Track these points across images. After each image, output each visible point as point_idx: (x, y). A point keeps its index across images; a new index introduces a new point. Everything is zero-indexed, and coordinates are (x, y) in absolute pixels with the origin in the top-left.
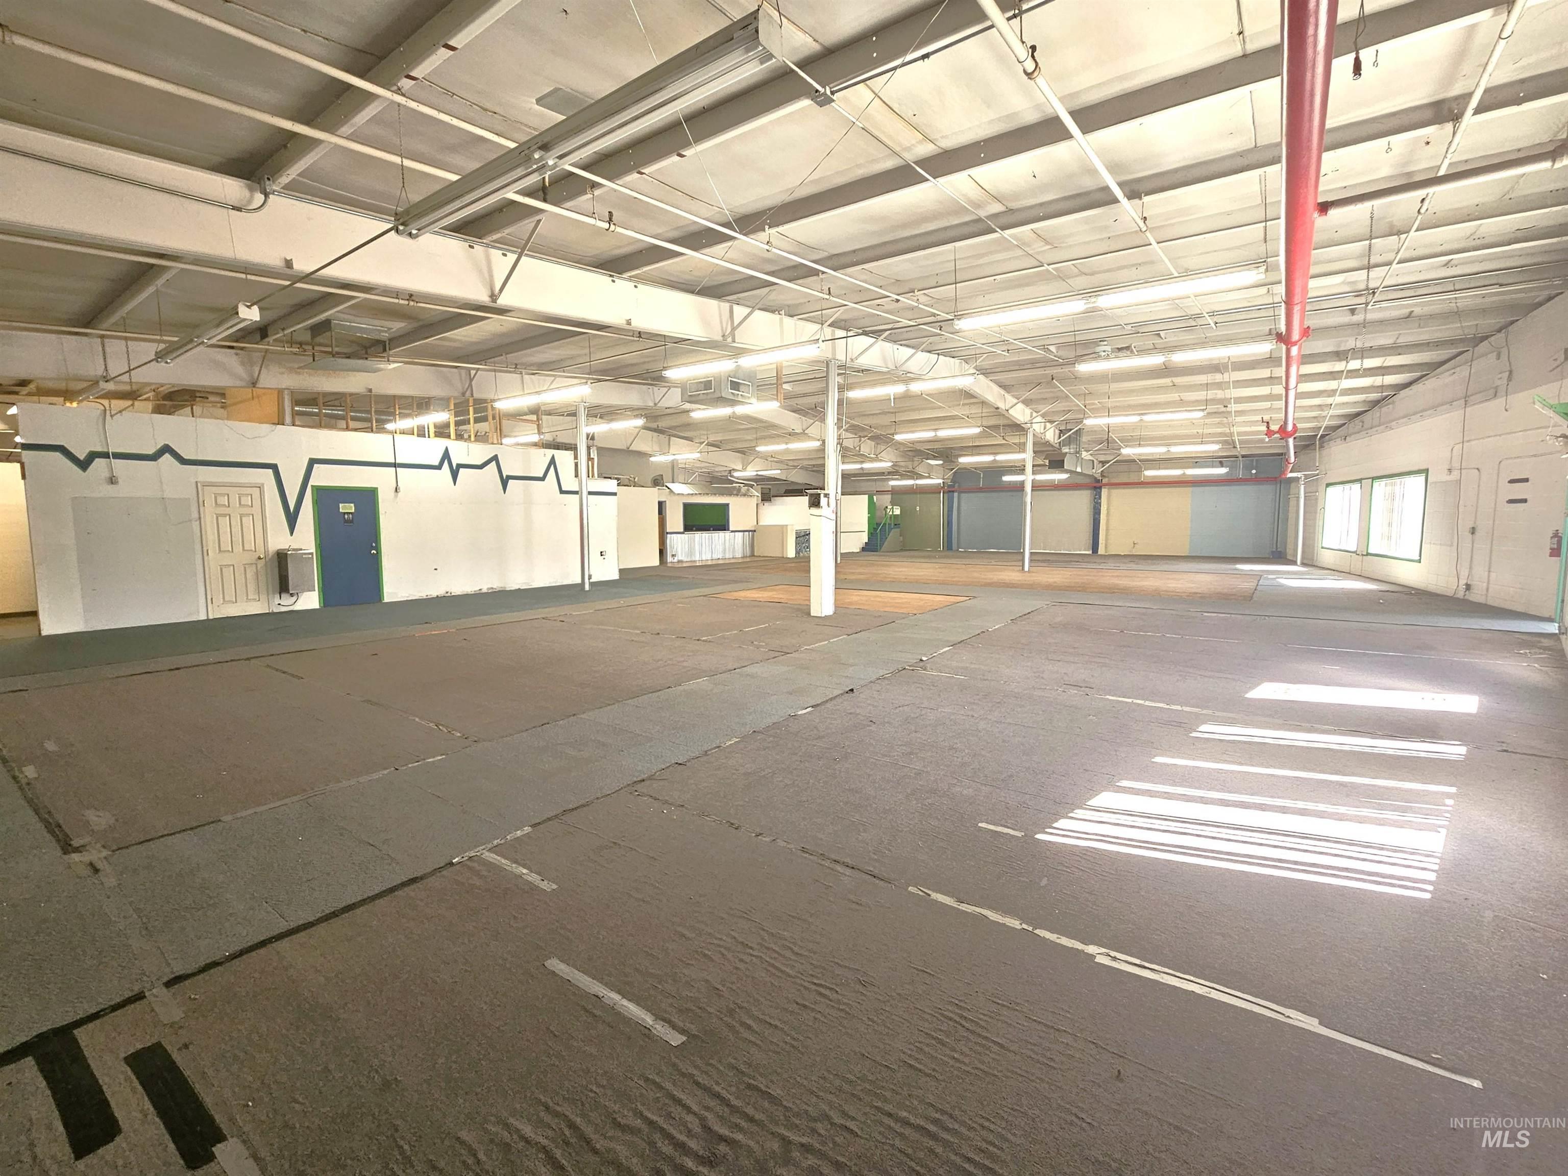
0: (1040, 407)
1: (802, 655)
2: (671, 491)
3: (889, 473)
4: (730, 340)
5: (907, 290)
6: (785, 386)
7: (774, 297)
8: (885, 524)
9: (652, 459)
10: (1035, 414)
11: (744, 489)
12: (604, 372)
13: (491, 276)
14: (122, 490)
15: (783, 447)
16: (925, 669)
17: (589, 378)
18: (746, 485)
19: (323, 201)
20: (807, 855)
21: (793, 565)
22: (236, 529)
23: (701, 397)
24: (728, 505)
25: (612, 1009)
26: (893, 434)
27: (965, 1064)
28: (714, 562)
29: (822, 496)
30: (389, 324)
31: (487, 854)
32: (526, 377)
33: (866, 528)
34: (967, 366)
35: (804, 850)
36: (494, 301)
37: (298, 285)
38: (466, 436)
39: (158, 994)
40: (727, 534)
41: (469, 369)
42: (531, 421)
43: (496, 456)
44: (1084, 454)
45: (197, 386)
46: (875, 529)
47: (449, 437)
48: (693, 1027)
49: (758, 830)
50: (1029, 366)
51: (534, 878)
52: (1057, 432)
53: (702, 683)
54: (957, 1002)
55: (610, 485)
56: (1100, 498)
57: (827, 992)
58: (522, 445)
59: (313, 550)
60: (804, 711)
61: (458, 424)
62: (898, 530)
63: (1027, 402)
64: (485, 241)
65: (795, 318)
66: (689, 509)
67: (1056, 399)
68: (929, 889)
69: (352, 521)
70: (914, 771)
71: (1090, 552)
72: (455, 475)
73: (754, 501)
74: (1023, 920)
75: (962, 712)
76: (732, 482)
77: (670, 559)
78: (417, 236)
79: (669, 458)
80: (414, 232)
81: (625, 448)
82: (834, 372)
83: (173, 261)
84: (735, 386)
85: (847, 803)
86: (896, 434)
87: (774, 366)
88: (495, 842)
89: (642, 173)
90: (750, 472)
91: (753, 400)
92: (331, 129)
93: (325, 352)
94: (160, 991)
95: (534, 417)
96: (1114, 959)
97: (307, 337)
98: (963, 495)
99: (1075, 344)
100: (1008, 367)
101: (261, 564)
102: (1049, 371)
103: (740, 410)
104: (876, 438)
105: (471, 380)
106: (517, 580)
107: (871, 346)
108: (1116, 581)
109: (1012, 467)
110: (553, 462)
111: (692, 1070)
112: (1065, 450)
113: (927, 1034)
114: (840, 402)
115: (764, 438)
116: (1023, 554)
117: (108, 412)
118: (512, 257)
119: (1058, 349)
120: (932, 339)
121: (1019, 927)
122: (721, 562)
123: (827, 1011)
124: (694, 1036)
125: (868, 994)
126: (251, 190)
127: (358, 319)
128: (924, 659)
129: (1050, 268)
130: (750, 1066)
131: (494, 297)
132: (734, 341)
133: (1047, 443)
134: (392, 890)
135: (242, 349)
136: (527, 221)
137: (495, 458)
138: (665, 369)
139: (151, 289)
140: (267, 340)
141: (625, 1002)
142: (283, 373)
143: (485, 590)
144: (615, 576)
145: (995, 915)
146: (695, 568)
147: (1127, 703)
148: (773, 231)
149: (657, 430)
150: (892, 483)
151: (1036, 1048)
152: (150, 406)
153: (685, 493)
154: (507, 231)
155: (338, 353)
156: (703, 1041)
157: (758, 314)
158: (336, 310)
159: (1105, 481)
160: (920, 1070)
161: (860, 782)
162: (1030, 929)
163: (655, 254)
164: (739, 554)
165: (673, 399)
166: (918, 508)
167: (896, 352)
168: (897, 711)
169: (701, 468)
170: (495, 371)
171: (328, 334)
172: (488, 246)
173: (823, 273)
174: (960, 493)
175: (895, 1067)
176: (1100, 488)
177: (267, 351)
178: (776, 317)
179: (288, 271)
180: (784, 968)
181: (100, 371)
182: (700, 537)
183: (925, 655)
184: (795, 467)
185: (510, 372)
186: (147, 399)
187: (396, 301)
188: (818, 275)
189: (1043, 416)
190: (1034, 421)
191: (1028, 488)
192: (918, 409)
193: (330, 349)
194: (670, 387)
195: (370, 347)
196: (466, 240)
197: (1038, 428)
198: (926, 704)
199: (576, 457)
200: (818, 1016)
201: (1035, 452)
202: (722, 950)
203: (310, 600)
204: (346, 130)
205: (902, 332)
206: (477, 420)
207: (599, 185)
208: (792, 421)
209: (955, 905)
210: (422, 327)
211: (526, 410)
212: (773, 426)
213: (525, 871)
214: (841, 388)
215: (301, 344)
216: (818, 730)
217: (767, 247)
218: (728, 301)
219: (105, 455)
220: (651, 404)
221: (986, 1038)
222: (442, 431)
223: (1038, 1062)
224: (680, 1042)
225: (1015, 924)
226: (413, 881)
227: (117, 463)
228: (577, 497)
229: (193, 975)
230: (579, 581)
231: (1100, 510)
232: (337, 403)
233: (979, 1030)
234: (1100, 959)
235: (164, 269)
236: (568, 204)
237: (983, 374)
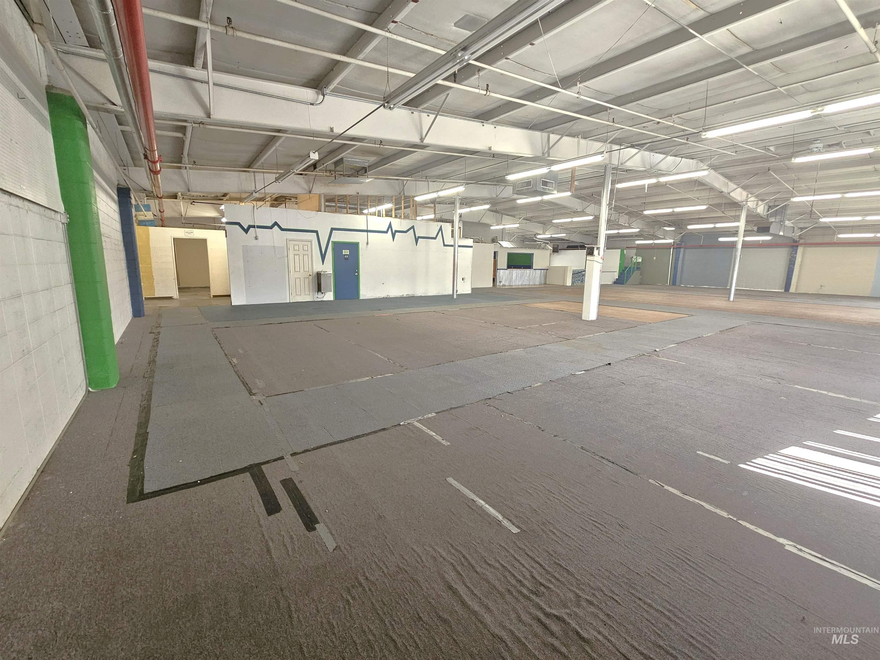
0: (754, 190)
1: (577, 341)
2: (501, 246)
3: (636, 236)
4: (546, 155)
5: (666, 115)
6: (576, 183)
7: (576, 127)
8: (630, 268)
9: (492, 228)
10: (750, 196)
11: (543, 245)
12: (471, 178)
13: (421, 128)
14: (260, 242)
15: (569, 220)
16: (658, 356)
17: (464, 183)
18: (544, 243)
19: (347, 96)
20: (585, 451)
21: (570, 290)
22: (301, 261)
23: (524, 191)
24: (533, 254)
25: (481, 508)
26: (642, 211)
27: (690, 585)
28: (523, 287)
29: (595, 248)
30: (368, 158)
31: (416, 423)
32: (430, 183)
33: (617, 270)
34: (702, 165)
35: (582, 448)
36: (422, 141)
37: (334, 141)
38: (399, 216)
39: (288, 457)
40: (532, 270)
41: (403, 180)
42: (430, 207)
43: (413, 226)
44: (787, 223)
45: (287, 194)
46: (624, 271)
47: (391, 216)
48: (523, 526)
49: (555, 434)
50: (751, 162)
51: (439, 438)
52: (767, 207)
53: (519, 352)
54: (683, 549)
55: (469, 242)
56: (796, 253)
57: (599, 526)
58: (425, 220)
59: (331, 272)
60: (580, 373)
61: (396, 210)
62: (639, 272)
63: (744, 188)
64: (419, 109)
65: (588, 139)
66: (511, 256)
67: (770, 184)
68: (663, 483)
69: (347, 259)
70: (652, 415)
71: (783, 291)
72: (393, 236)
73: (548, 252)
74: (729, 513)
75: (684, 384)
76: (536, 241)
77: (498, 284)
78: (393, 108)
79: (501, 227)
80: (392, 106)
81: (477, 221)
82: (609, 172)
83: (282, 133)
84: (545, 183)
85: (608, 427)
86: (645, 210)
87: (571, 170)
88: (419, 418)
89: (508, 59)
90: (547, 236)
91: (555, 192)
92: (354, 57)
93: (341, 175)
94: (289, 456)
95: (433, 205)
96: (801, 550)
97: (332, 168)
98: (688, 251)
99: (794, 144)
100: (734, 163)
101: (311, 277)
102: (767, 165)
103: (546, 198)
104: (631, 214)
105: (404, 186)
106: (420, 292)
107: (636, 154)
108: (804, 311)
109: (726, 232)
110: (441, 229)
111: (523, 547)
112: (772, 220)
113: (663, 562)
114: (612, 191)
115: (557, 214)
116: (730, 289)
117: (255, 207)
118: (432, 117)
119: (776, 149)
120: (678, 147)
121: (727, 517)
122: (527, 286)
123: (600, 535)
124: (524, 531)
125: (624, 532)
126: (318, 94)
127: (356, 157)
128: (658, 350)
129: (782, 89)
130: (556, 553)
131: (422, 139)
132: (549, 156)
133: (758, 216)
134: (375, 432)
135: (306, 175)
136: (441, 96)
137: (413, 227)
138: (507, 175)
139: (274, 148)
140: (316, 170)
141: (487, 506)
142: (322, 186)
143: (405, 296)
144: (470, 292)
145: (709, 506)
146: (511, 289)
147: (812, 392)
148: (581, 85)
149: (496, 211)
150: (638, 242)
151: (740, 589)
152: (268, 204)
153: (509, 247)
154: (431, 102)
155: (346, 175)
156: (529, 534)
157: (565, 138)
158: (347, 152)
159: (801, 241)
160: (659, 581)
161: (616, 416)
162: (735, 519)
163: (510, 106)
164: (537, 283)
165: (508, 192)
166: (655, 258)
167: (652, 156)
168: (640, 378)
169: (518, 233)
170: (416, 181)
171: (342, 165)
172: (421, 111)
173: (611, 108)
174: (686, 248)
175: (644, 575)
176: (797, 246)
177: (316, 175)
178: (576, 140)
179: (332, 134)
180: (573, 508)
181: (253, 189)
182: (515, 272)
183: (657, 348)
184: (575, 232)
185: (422, 181)
186: (268, 201)
187: (375, 145)
188: (607, 110)
189: (756, 196)
190: (749, 200)
191: (739, 246)
192: (662, 195)
193: (342, 173)
194: (506, 186)
195: (359, 171)
196: (410, 110)
197: (751, 204)
198: (659, 377)
199: (453, 227)
200: (595, 537)
201: (746, 222)
202: (537, 491)
203: (329, 296)
204: (361, 56)
205: (657, 145)
206: (405, 208)
207: (484, 69)
208: (577, 205)
209: (681, 495)
210: (384, 159)
211: (429, 201)
212: (565, 207)
213: (434, 434)
214: (613, 182)
215: (330, 171)
216: (588, 384)
217: (577, 96)
218: (548, 132)
219: (254, 227)
220: (495, 196)
221: (704, 574)
222: (388, 214)
223: (741, 597)
224: (517, 532)
225: (724, 514)
226: (384, 429)
227: (258, 230)
228: (452, 248)
229: (300, 453)
230: (451, 292)
231: (795, 262)
232: (342, 200)
233: (699, 569)
234: (787, 548)
235: (280, 137)
236: (465, 83)
237: (713, 169)
